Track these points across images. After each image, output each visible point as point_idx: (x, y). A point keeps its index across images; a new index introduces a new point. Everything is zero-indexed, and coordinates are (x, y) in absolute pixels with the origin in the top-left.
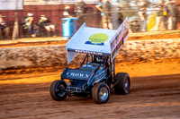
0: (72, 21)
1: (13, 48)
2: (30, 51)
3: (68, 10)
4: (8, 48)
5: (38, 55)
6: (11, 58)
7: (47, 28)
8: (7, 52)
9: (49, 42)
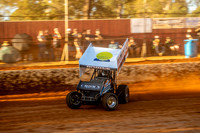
0: (193, 42)
1: (141, 65)
2: (155, 68)
3: (190, 34)
4: (137, 65)
5: (163, 71)
6: (140, 73)
7: (172, 48)
8: (136, 68)
9: (172, 60)
